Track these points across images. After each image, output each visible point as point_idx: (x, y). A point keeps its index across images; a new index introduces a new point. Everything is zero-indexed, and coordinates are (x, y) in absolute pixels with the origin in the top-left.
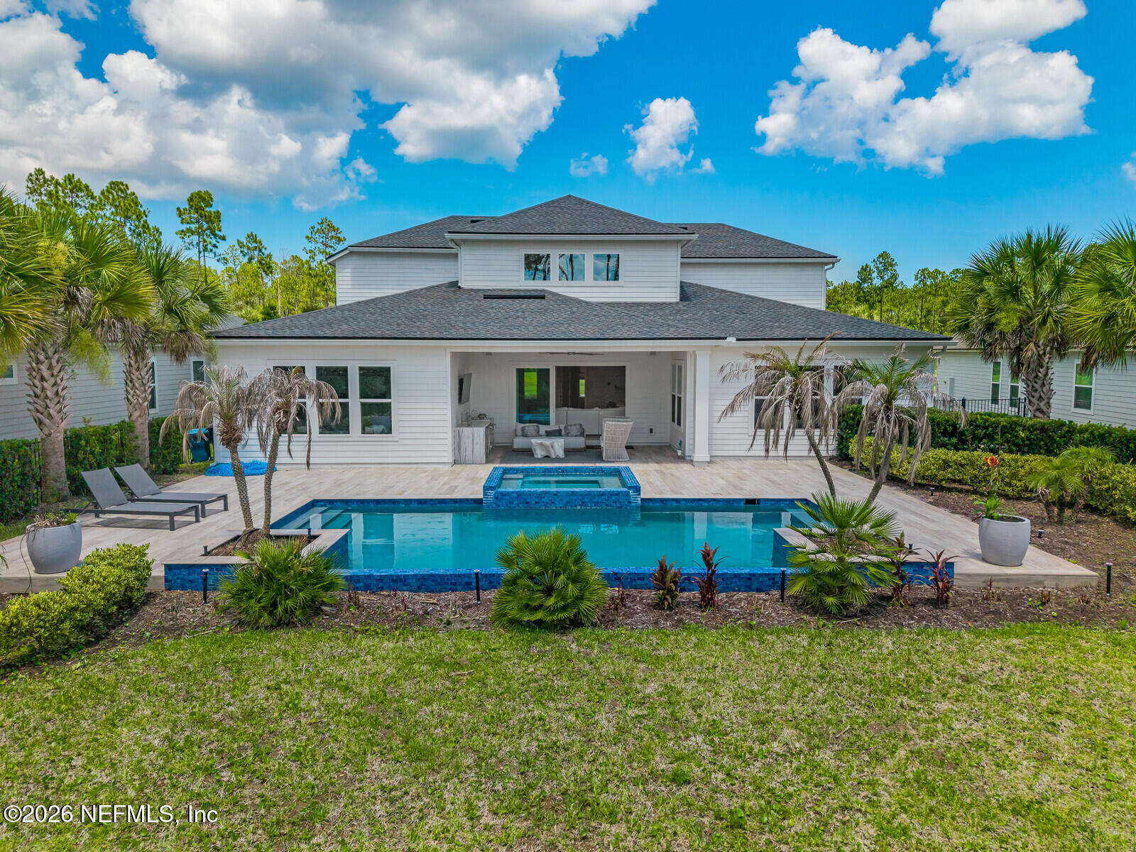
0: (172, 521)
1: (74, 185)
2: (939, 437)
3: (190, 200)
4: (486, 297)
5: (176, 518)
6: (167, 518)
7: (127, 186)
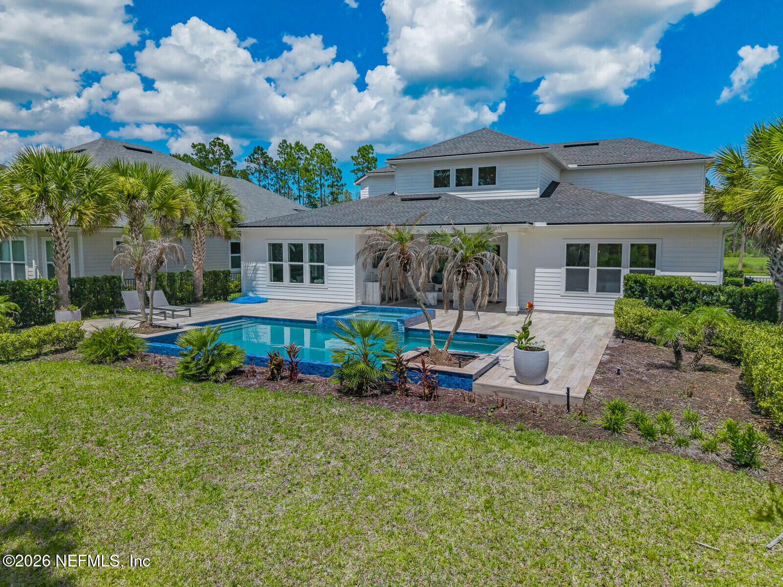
0: (173, 314)
1: (299, 147)
2: (656, 299)
3: (359, 151)
4: (403, 200)
5: (175, 313)
6: (171, 312)
7: (324, 146)
